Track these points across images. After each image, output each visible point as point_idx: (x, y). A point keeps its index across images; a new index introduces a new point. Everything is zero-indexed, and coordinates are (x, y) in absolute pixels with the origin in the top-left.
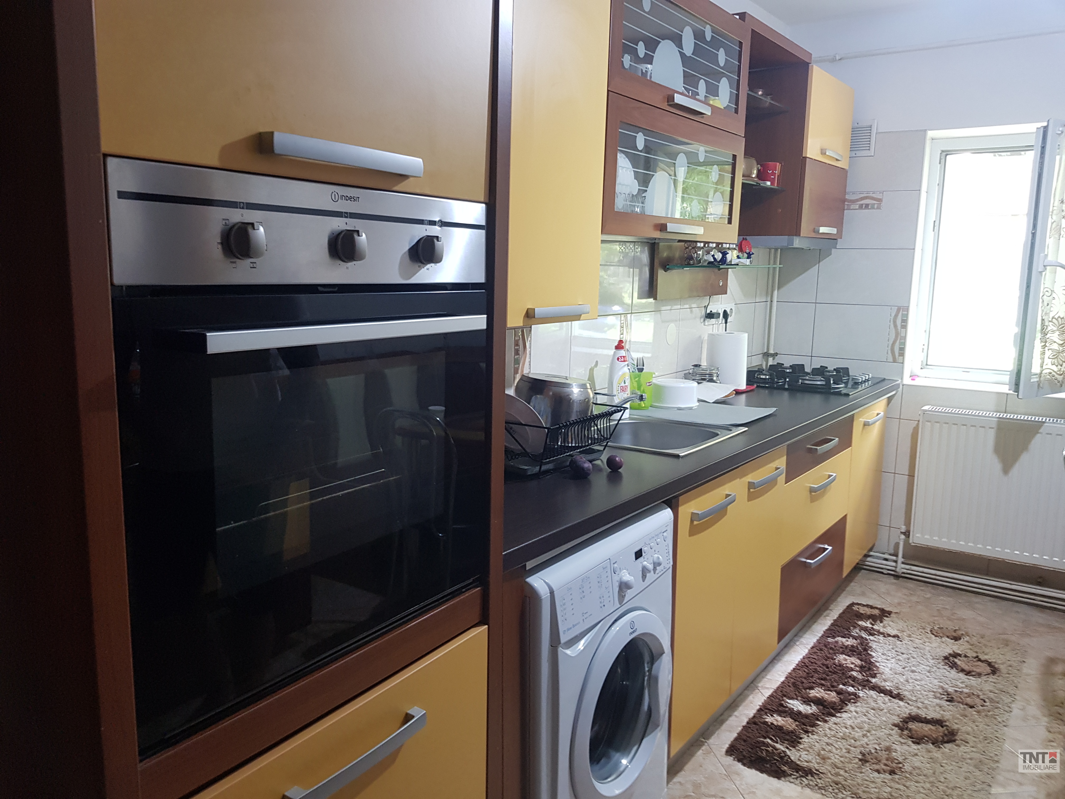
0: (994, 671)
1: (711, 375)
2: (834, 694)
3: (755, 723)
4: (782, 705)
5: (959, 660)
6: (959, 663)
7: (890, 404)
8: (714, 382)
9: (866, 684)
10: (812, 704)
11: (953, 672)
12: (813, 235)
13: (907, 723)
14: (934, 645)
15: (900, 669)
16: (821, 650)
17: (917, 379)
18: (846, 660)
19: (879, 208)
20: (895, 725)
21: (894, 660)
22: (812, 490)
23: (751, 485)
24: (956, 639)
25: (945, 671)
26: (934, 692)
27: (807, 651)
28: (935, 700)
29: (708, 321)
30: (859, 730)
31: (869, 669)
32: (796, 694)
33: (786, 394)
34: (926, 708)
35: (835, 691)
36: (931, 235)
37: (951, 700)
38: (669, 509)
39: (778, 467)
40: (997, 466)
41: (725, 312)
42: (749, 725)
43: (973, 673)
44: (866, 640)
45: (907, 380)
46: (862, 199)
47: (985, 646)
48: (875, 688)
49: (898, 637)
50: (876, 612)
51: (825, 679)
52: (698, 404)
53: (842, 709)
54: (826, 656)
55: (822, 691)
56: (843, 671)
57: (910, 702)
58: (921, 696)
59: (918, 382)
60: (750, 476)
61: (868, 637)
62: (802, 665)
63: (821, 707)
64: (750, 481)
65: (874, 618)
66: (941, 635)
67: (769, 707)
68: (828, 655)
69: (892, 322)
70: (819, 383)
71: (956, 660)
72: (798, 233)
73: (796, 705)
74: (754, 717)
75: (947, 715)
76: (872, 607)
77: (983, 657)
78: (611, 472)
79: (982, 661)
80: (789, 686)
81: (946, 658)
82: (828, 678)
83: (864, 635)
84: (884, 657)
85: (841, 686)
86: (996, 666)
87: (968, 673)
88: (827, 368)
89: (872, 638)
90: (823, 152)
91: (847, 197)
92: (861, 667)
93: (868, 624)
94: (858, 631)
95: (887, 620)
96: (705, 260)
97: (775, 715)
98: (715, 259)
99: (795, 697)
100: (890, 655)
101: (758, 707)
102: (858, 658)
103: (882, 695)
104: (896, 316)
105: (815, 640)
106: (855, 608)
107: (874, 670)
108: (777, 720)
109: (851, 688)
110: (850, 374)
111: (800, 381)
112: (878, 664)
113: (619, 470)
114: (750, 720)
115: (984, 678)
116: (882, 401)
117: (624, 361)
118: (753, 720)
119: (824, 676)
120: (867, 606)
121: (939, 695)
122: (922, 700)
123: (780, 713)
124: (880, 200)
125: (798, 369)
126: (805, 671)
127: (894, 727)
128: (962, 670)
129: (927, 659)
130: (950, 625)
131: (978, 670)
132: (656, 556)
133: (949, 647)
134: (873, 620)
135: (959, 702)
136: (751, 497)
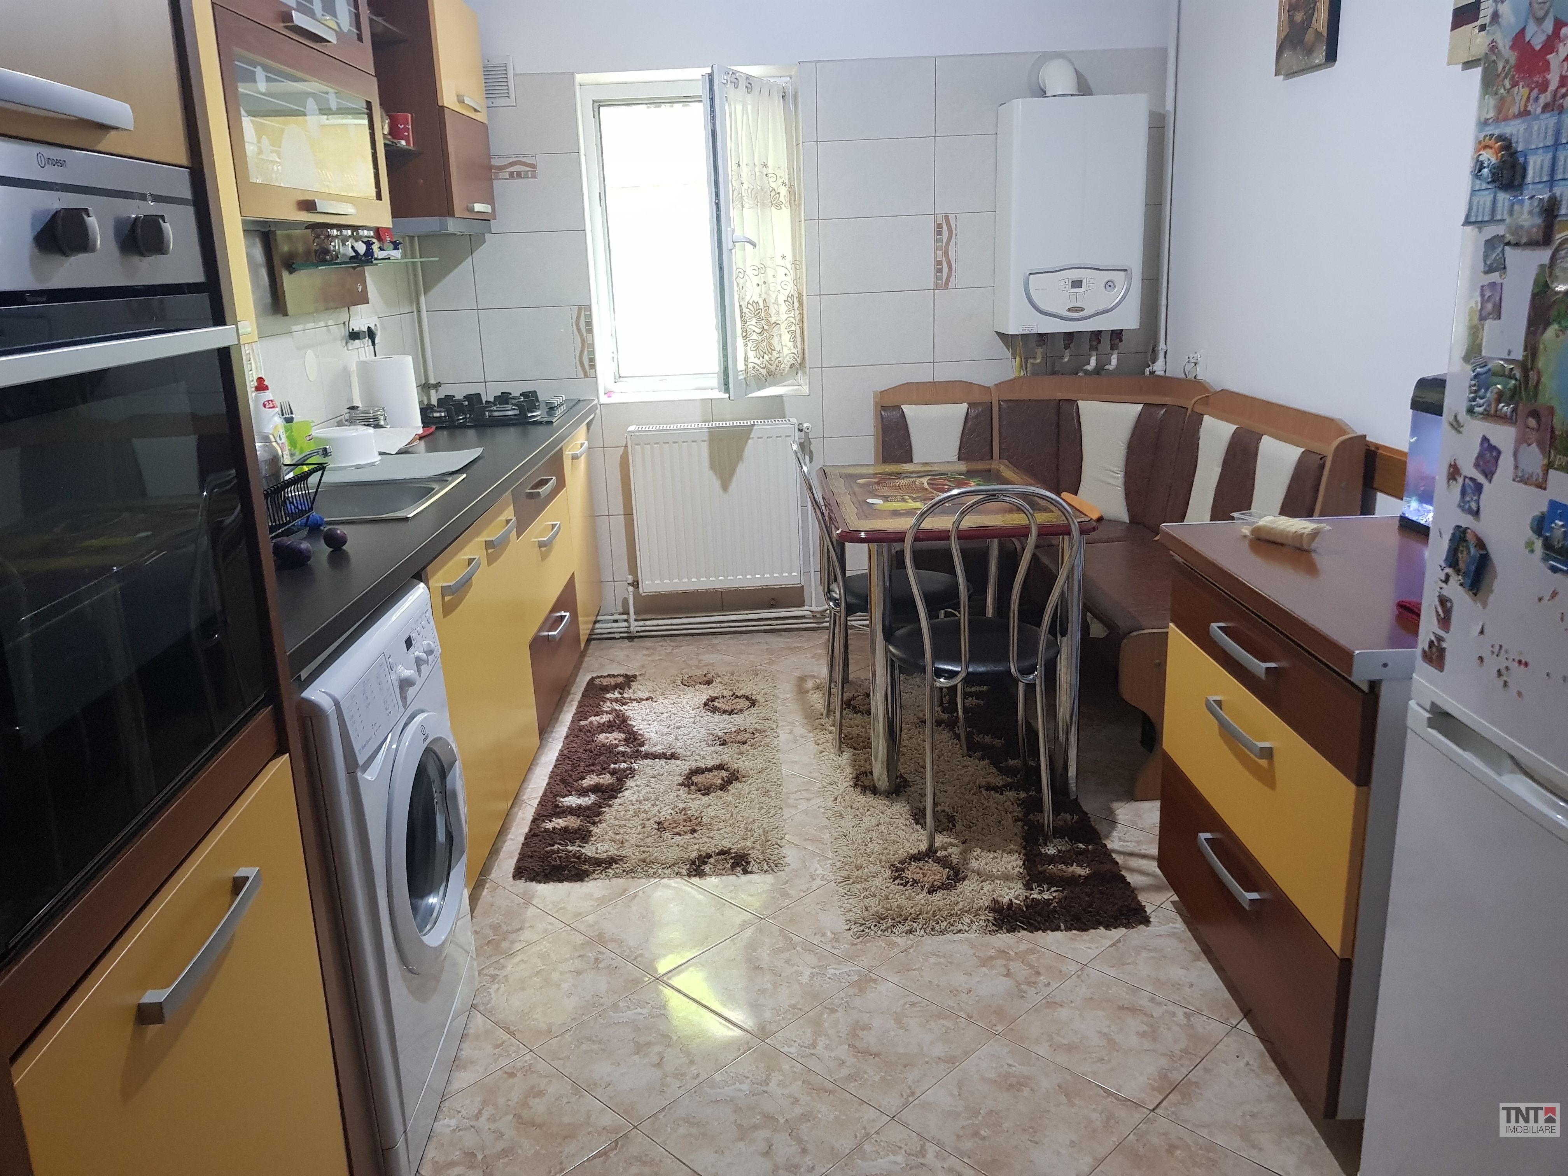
0: (753, 703)
1: (376, 418)
2: (608, 776)
3: (535, 835)
4: (557, 806)
5: (719, 703)
6: (719, 705)
7: (590, 431)
8: (382, 427)
9: (637, 755)
10: (590, 794)
11: (717, 717)
12: (467, 215)
13: (690, 778)
14: (690, 696)
15: (666, 730)
16: (577, 736)
17: (613, 395)
18: (608, 738)
19: (534, 177)
20: (679, 785)
21: (655, 723)
22: (541, 545)
23: (489, 544)
24: (709, 683)
25: (709, 717)
26: (704, 741)
27: (561, 744)
28: (709, 748)
29: (352, 344)
30: (646, 802)
31: (635, 739)
32: (568, 791)
33: (471, 433)
34: (704, 758)
35: (609, 772)
36: (598, 210)
37: (724, 743)
38: (422, 585)
39: (509, 518)
40: (717, 484)
41: (369, 328)
42: (529, 840)
43: (736, 711)
44: (620, 710)
45: (604, 399)
46: (512, 164)
47: (738, 681)
48: (646, 756)
49: (652, 698)
50: (620, 680)
51: (593, 765)
52: (380, 457)
53: (621, 788)
54: (585, 740)
55: (595, 777)
56: (609, 750)
57: (687, 759)
58: (695, 749)
59: (615, 399)
60: (485, 533)
61: (622, 708)
62: (563, 757)
63: (600, 794)
64: (487, 539)
65: (621, 687)
66: (694, 683)
67: (545, 813)
68: (588, 739)
69: (574, 326)
70: (510, 413)
71: (716, 704)
72: (450, 213)
73: (572, 801)
74: (531, 830)
75: (726, 758)
76: (614, 676)
77: (739, 693)
78: (332, 551)
79: (739, 697)
80: (558, 784)
81: (706, 704)
82: (597, 762)
83: (617, 707)
84: (645, 723)
85: (612, 766)
86: (754, 698)
87: (731, 713)
88: (510, 394)
89: (626, 707)
90: (461, 101)
91: (495, 162)
92: (625, 740)
93: (617, 695)
94: (608, 704)
95: (634, 685)
96: (344, 255)
97: (554, 819)
98: (356, 251)
99: (568, 793)
100: (650, 718)
101: (531, 818)
102: (620, 732)
103: (657, 760)
104: (578, 317)
105: (566, 729)
106: (597, 682)
107: (639, 739)
108: (559, 823)
109: (623, 764)
110: (540, 399)
111: (487, 413)
112: (641, 732)
113: (344, 548)
114: (527, 834)
115: (746, 712)
116: (583, 427)
117: (274, 407)
118: (532, 833)
119: (591, 761)
120: (609, 676)
121: (711, 743)
122: (697, 752)
123: (558, 815)
124: (533, 166)
125: (472, 399)
126: (568, 764)
127: (679, 787)
128: (725, 712)
129: (687, 711)
130: (700, 672)
131: (739, 707)
132: (425, 642)
133: (704, 694)
134: (621, 689)
135: (732, 742)
136: (491, 560)
